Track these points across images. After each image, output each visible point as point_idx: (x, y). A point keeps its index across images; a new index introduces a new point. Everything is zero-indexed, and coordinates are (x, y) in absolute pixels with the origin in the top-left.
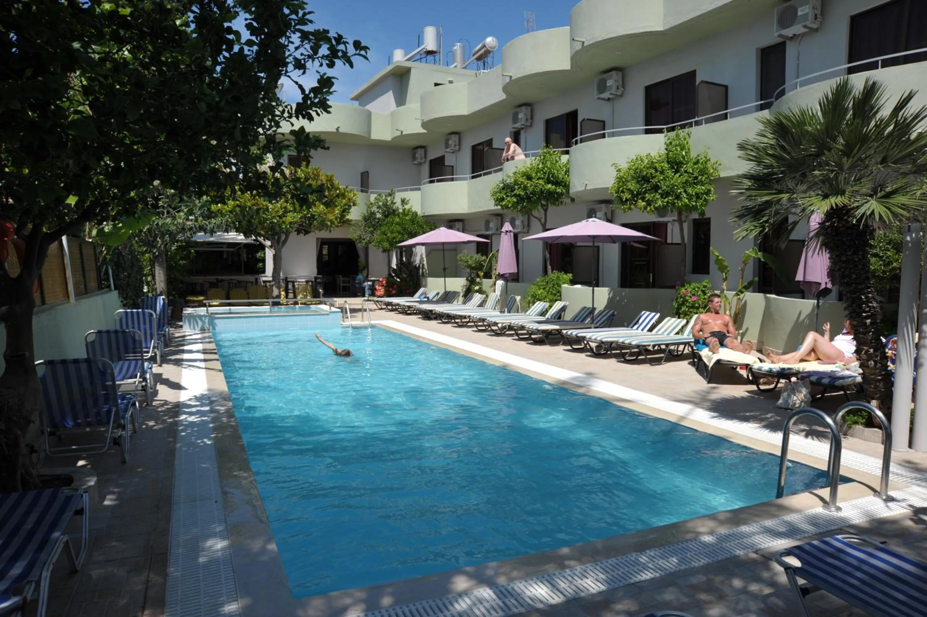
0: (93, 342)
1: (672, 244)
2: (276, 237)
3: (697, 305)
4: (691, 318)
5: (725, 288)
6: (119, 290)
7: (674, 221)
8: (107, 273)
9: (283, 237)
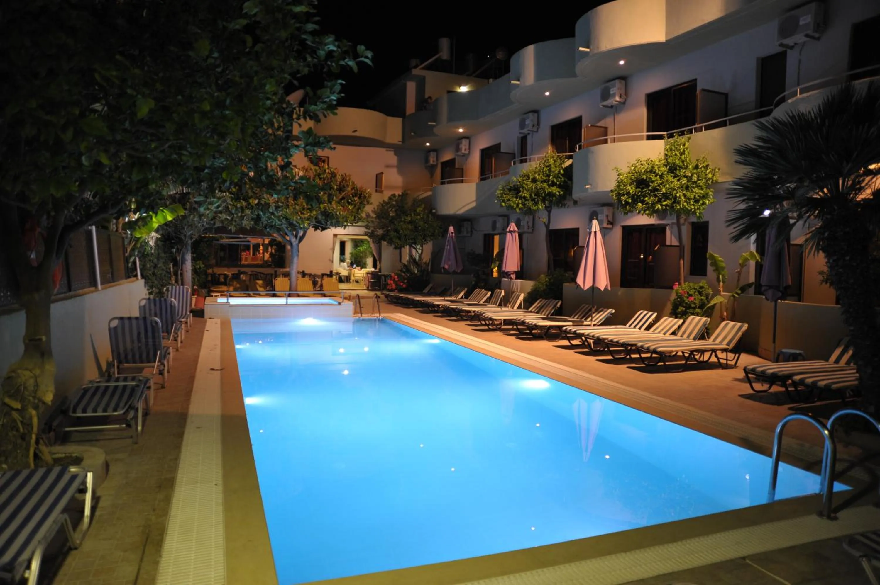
0: (115, 328)
1: (671, 246)
2: (294, 233)
3: (693, 305)
4: (687, 318)
5: (722, 290)
6: (145, 279)
7: (673, 223)
8: (134, 263)
9: (301, 233)
